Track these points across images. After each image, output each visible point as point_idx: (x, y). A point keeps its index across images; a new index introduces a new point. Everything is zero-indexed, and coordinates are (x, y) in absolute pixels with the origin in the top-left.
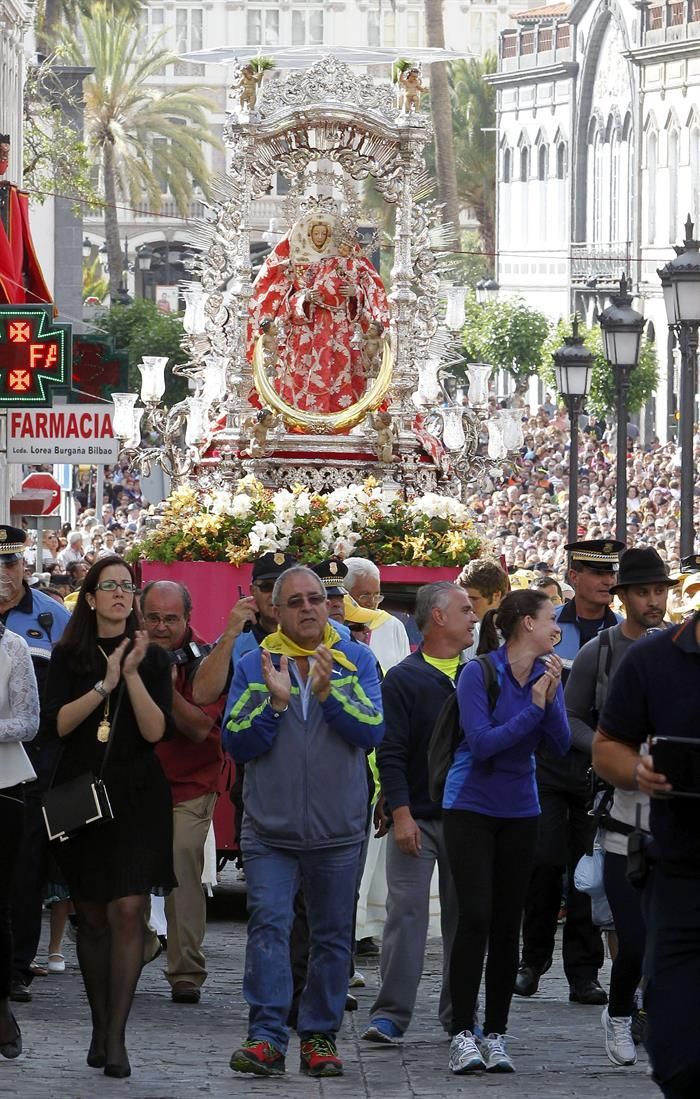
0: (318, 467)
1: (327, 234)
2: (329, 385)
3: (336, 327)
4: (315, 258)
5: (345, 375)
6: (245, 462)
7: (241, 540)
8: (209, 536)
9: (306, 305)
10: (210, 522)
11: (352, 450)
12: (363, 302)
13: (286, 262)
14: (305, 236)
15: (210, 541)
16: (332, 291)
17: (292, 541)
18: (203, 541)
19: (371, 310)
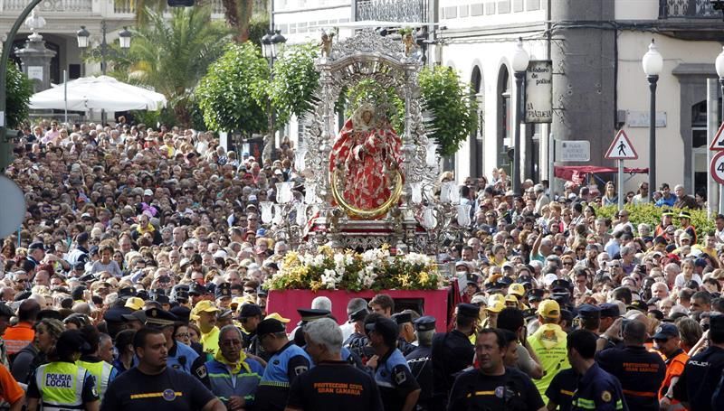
0: (365, 237)
1: (371, 117)
2: (373, 193)
3: (375, 164)
4: (365, 129)
5: (380, 189)
6: (328, 235)
7: (317, 279)
8: (302, 276)
9: (360, 153)
10: (304, 270)
11: (382, 227)
12: (389, 151)
13: (350, 131)
14: (360, 118)
15: (302, 279)
16: (373, 146)
17: (343, 278)
18: (298, 279)
19: (394, 155)
